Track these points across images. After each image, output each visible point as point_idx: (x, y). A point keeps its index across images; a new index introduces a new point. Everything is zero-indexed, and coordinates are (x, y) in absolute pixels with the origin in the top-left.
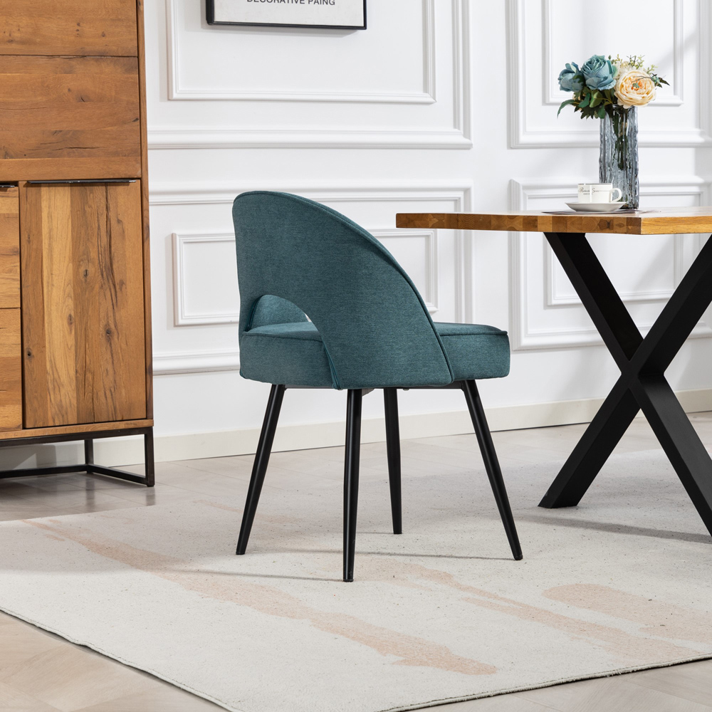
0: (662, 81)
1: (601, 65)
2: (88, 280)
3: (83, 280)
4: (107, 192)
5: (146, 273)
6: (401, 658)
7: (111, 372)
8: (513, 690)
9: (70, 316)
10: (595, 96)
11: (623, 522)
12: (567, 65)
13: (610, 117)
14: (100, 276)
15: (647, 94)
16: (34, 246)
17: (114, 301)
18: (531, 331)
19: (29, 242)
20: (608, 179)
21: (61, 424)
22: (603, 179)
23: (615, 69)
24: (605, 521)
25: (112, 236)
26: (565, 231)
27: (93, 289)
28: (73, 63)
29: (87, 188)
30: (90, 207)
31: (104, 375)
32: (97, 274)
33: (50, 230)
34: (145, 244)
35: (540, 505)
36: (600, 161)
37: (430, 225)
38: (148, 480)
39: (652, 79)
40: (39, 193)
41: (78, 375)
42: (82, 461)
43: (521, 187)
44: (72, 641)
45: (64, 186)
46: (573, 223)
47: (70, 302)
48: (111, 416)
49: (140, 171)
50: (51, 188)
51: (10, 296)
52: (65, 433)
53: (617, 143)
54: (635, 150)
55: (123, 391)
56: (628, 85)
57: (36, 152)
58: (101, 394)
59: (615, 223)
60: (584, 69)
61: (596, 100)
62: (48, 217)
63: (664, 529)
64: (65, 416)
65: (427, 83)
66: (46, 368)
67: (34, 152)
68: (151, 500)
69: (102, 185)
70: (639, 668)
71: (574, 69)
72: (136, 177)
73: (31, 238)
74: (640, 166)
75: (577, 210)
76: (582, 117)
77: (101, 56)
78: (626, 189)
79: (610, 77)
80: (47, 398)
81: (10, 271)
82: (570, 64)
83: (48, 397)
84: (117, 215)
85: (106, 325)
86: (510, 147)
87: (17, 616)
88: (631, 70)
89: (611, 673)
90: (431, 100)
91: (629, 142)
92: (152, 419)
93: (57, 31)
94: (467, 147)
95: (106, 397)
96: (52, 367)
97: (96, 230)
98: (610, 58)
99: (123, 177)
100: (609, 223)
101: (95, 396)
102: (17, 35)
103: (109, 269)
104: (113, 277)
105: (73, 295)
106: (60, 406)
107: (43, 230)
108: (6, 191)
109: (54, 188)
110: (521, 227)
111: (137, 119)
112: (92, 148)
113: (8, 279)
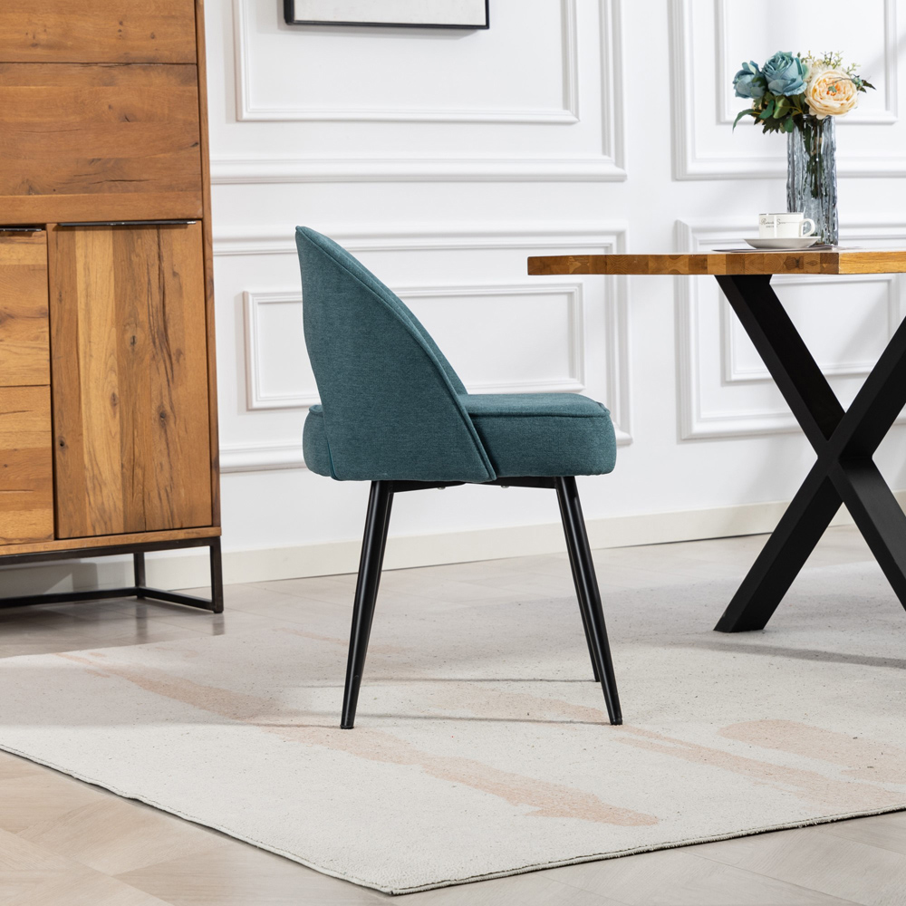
0: (866, 84)
1: (787, 63)
2: (136, 350)
3: (130, 349)
4: (159, 237)
5: (210, 340)
6: (537, 809)
7: (166, 467)
8: (678, 843)
9: (114, 395)
10: (780, 104)
11: (822, 648)
12: (744, 64)
13: (800, 130)
14: (152, 344)
15: (847, 100)
16: (67, 307)
17: (170, 376)
18: (704, 414)
19: (60, 300)
20: (799, 209)
21: (104, 533)
22: (792, 209)
23: (806, 69)
24: (798, 646)
25: (167, 292)
26: (742, 273)
27: (143, 360)
28: (115, 72)
29: (134, 231)
30: (138, 256)
31: (158, 470)
32: (147, 342)
33: (88, 286)
34: (209, 303)
35: (716, 629)
36: (788, 187)
37: (571, 270)
38: (214, 605)
39: (853, 81)
40: (73, 238)
41: (124, 470)
42: (131, 584)
43: (690, 230)
44: (119, 794)
45: (105, 229)
46: (752, 263)
47: (114, 378)
48: (166, 523)
49: (201, 210)
50: (88, 232)
51: (37, 370)
52: (108, 544)
53: (809, 163)
54: (832, 173)
55: (183, 491)
56: (823, 89)
57: (67, 186)
58: (154, 494)
59: (806, 260)
60: (765, 69)
61: (782, 109)
62: (84, 269)
63: (875, 655)
64: (108, 523)
65: (568, 97)
66: (83, 461)
67: (66, 186)
68: (219, 629)
69: (153, 228)
70: (840, 817)
71: (753, 69)
72: (195, 217)
73: (63, 295)
74: (839, 193)
75: (758, 247)
76: (764, 132)
77: (150, 63)
78: (822, 223)
79: (799, 79)
80: (84, 500)
81: (37, 338)
82: (748, 62)
83: (87, 499)
84: (173, 265)
85: (159, 407)
86: (675, 178)
87: (49, 765)
88: (826, 70)
89: (804, 823)
90: (573, 119)
91: (825, 163)
92: (220, 526)
93: (93, 31)
94: (620, 179)
95: (160, 499)
96: (91, 460)
97: (146, 286)
98: (799, 55)
99: (180, 217)
100: (798, 261)
101: (146, 497)
102: (42, 37)
103: (162, 335)
104: (168, 345)
105: (116, 368)
106: (102, 511)
107: (78, 285)
108: (30, 236)
109: (91, 232)
110: (687, 269)
111: (197, 144)
112: (140, 181)
113: (34, 348)
